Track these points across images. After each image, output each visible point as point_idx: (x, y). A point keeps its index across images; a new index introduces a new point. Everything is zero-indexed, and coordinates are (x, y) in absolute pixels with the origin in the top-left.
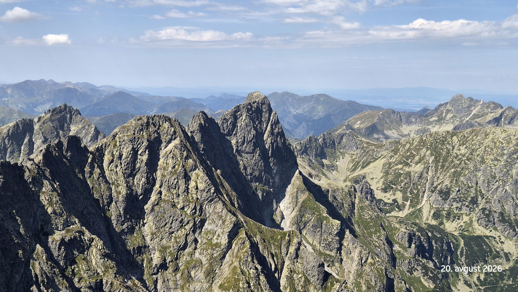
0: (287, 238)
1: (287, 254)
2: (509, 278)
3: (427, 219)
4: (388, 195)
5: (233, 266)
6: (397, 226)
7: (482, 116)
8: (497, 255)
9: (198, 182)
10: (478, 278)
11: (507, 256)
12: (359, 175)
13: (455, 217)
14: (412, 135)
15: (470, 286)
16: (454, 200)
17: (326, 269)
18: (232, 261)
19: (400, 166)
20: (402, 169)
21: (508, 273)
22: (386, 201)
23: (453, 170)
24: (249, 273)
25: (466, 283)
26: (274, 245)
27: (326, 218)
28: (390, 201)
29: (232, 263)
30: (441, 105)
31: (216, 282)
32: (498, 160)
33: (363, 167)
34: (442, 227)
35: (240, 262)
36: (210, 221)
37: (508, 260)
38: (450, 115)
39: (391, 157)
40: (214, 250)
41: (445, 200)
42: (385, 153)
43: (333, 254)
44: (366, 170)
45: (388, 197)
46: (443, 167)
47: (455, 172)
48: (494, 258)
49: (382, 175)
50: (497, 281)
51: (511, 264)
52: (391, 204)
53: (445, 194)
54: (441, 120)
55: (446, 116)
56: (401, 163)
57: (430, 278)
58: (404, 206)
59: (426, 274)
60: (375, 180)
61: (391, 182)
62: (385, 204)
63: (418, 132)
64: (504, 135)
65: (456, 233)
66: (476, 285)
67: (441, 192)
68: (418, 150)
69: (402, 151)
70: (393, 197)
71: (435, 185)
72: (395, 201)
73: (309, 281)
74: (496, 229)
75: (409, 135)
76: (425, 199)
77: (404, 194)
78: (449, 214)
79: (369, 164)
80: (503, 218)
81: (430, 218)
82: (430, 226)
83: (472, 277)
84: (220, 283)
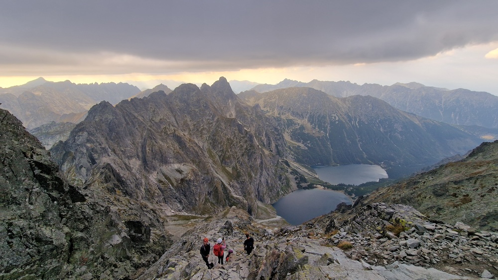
2: (299, 131)
3: (276, 115)
5: (216, 129)
7: (292, 85)
8: (296, 124)
10: (291, 131)
11: (299, 124)
13: (284, 114)
16: (284, 109)
17: (245, 129)
21: (299, 129)
24: (221, 131)
32: (296, 97)
33: (258, 101)
34: (281, 117)
35: (218, 128)
39: (266, 97)
41: (281, 109)
45: (265, 109)
49: (263, 103)
50: (296, 131)
51: (300, 126)
52: (266, 111)
53: (282, 107)
58: (270, 111)
60: (261, 105)
61: (266, 105)
64: (298, 89)
65: (285, 119)
67: (280, 107)
68: (274, 95)
69: (269, 95)
70: (267, 109)
71: (279, 105)
74: (295, 117)
76: (276, 109)
77: (270, 108)
78: (282, 113)
79: (259, 99)
80: (298, 114)
82: (277, 117)
83: (289, 131)
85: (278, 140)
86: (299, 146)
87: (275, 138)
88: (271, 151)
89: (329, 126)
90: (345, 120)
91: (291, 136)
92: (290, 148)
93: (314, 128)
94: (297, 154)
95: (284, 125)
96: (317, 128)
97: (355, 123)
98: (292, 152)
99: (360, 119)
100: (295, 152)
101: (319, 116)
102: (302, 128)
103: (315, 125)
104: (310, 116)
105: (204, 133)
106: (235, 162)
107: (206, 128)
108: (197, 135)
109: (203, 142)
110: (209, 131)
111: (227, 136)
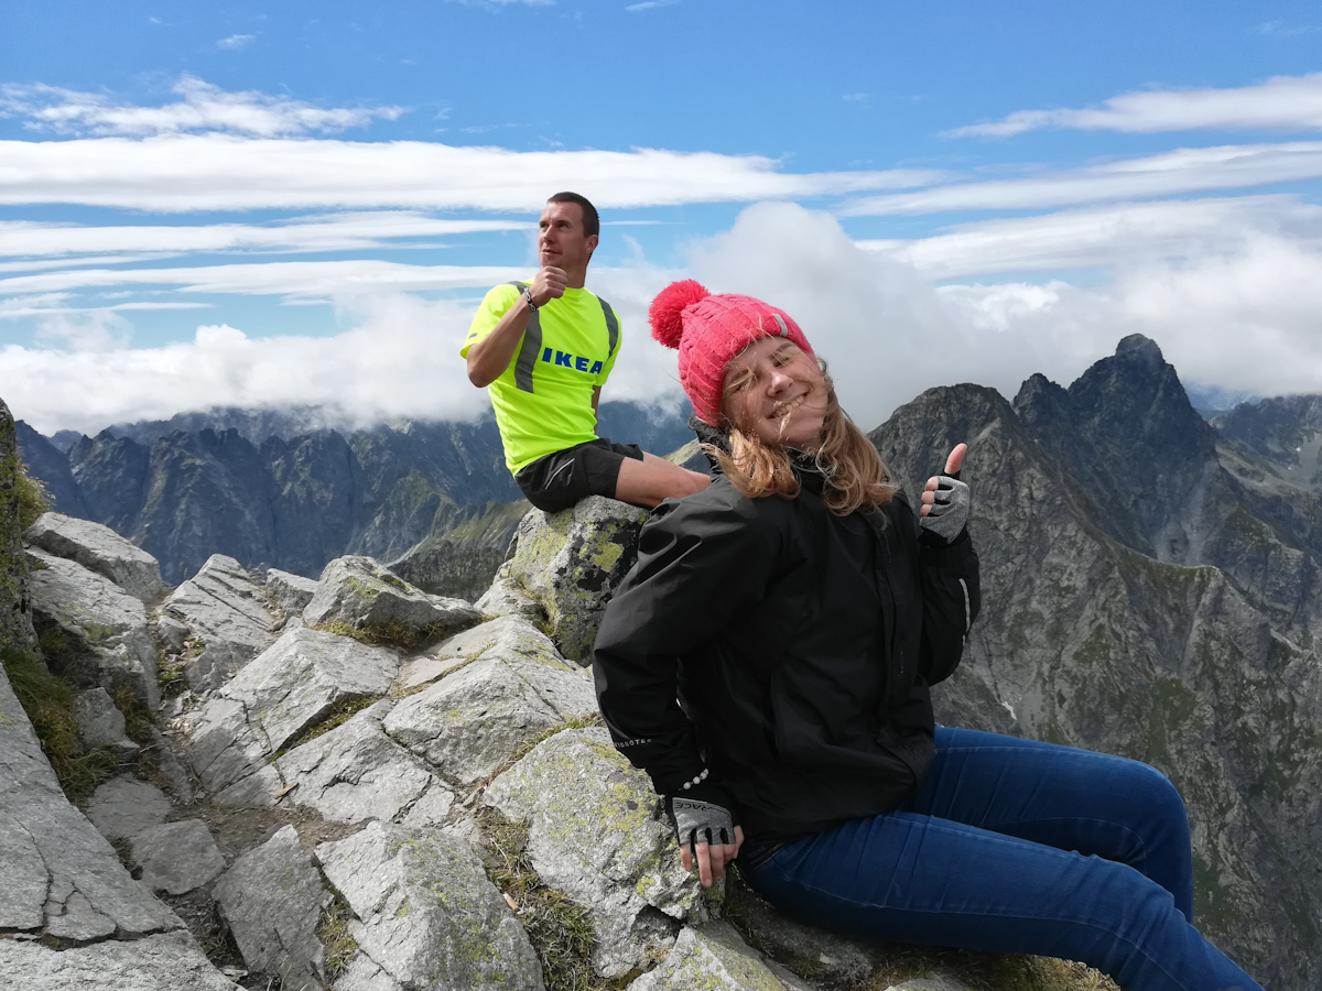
0: (1197, 579)
1: (1197, 605)
5: (1097, 623)
9: (1033, 488)
17: (1275, 634)
18: (1095, 615)
24: (1127, 637)
26: (1172, 591)
27: (1275, 546)
29: (1097, 618)
31: (1068, 647)
35: (1109, 617)
36: (1056, 551)
40: (1064, 597)
43: (1289, 608)
73: (1240, 654)
84: (1075, 649)
105: (1028, 637)
106: (1203, 825)
107: (1038, 615)
108: (992, 647)
109: (1021, 687)
110: (1056, 634)
111: (1159, 670)
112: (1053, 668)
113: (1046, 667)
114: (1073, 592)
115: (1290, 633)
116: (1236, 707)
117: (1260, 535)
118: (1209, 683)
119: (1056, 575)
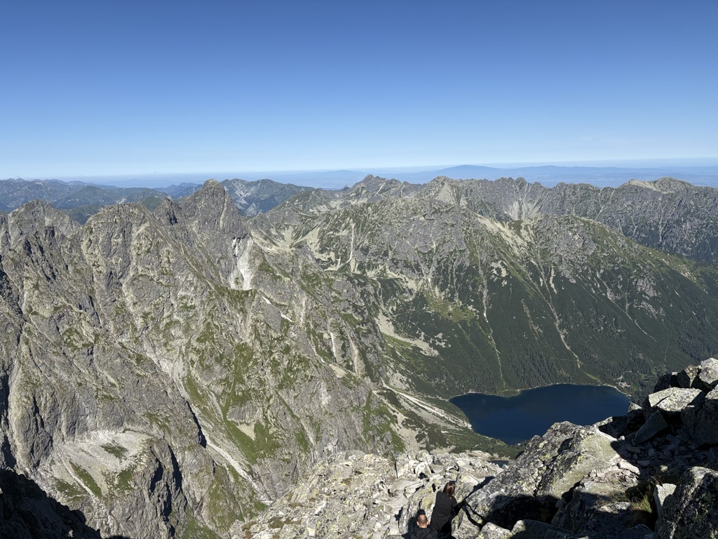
0: (250, 295)
2: (413, 307)
3: (354, 270)
4: (324, 255)
5: (206, 322)
6: (333, 277)
7: (387, 190)
8: (404, 291)
10: (392, 310)
11: (410, 291)
12: (301, 242)
13: (373, 267)
14: (338, 208)
15: (386, 316)
16: (373, 254)
17: (283, 316)
18: (205, 318)
19: (331, 233)
20: (333, 234)
21: (412, 303)
22: (323, 260)
23: (369, 232)
24: (221, 327)
25: (384, 314)
26: (239, 302)
27: (279, 277)
28: (326, 260)
29: (206, 320)
30: (357, 184)
32: (400, 222)
33: (304, 236)
34: (365, 275)
35: (212, 318)
36: (184, 289)
37: (411, 294)
38: (364, 191)
39: (325, 225)
40: (189, 311)
41: (366, 255)
42: (320, 223)
43: (286, 304)
44: (306, 237)
45: (324, 257)
46: (362, 230)
47: (372, 233)
48: (401, 294)
49: (318, 240)
50: (405, 310)
51: (414, 296)
52: (327, 262)
53: (365, 251)
54: (358, 195)
55: (361, 192)
56: (332, 230)
57: (359, 313)
58: (336, 262)
59: (356, 311)
60: (314, 245)
61: (326, 245)
62: (323, 262)
63: (341, 206)
64: (403, 204)
65: (375, 279)
66: (391, 315)
67: (362, 249)
68: (344, 219)
69: (332, 221)
70: (328, 257)
71: (358, 244)
72: (330, 259)
73: (270, 327)
74: (402, 273)
75: (336, 208)
76: (351, 256)
77: (336, 254)
78: (369, 265)
79: (308, 232)
80: (407, 265)
81: (356, 270)
82: (356, 274)
83: (387, 309)
85: (365, 335)
86: (416, 349)
87: (357, 332)
88: (350, 367)
89: (485, 293)
90: (523, 276)
91: (394, 324)
92: (395, 356)
93: (451, 300)
94: (413, 368)
95: (375, 295)
96: (457, 300)
97: (548, 282)
98: (402, 367)
99: (558, 273)
100: (408, 365)
101: (460, 268)
102: (421, 299)
103: (452, 292)
104: (438, 269)
105: (174, 334)
106: (261, 408)
107: (177, 322)
108: (155, 343)
109: (172, 360)
110: (187, 330)
111: (236, 341)
112: (186, 348)
113: (184, 348)
114: (194, 308)
115: (287, 315)
116: (270, 351)
117: (273, 273)
118: (258, 343)
119: (185, 301)
